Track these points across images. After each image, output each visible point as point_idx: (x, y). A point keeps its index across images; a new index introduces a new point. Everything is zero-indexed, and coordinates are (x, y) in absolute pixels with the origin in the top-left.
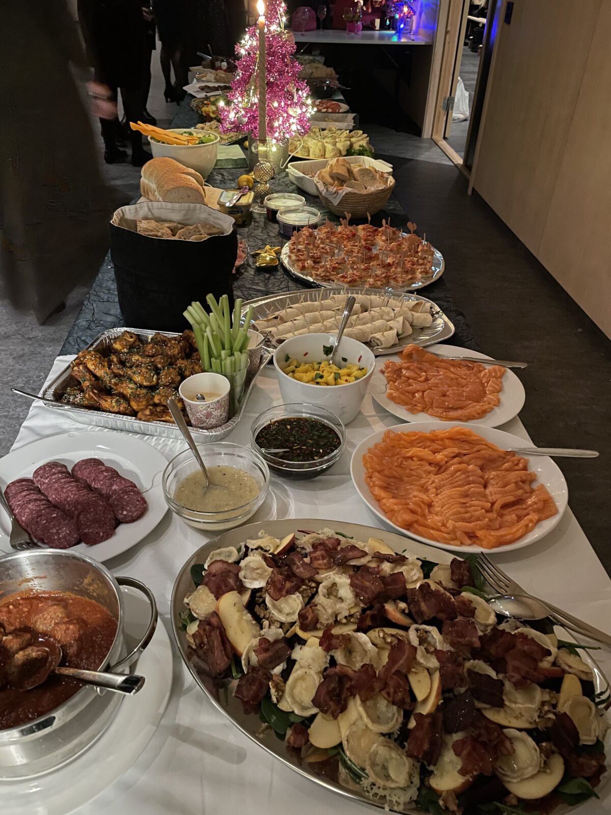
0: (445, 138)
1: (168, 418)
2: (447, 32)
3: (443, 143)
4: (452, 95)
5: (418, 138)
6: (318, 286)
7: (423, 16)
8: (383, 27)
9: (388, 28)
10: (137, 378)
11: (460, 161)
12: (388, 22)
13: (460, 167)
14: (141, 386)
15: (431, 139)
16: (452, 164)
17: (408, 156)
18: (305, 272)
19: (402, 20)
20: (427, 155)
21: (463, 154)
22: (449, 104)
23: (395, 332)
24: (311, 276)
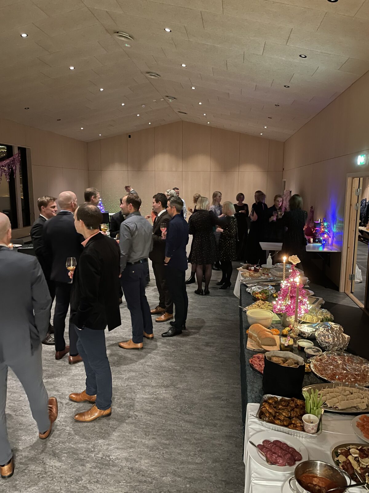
0: (352, 292)
1: (298, 429)
2: (348, 248)
3: (351, 295)
4: (353, 274)
5: (337, 292)
6: (330, 382)
7: (334, 238)
8: (314, 241)
9: (317, 242)
10: (284, 414)
11: (363, 306)
12: (317, 241)
13: (363, 309)
14: (286, 417)
15: (345, 292)
16: (358, 307)
17: (334, 302)
18: (323, 376)
19: (324, 240)
20: (344, 302)
21: (364, 302)
22: (352, 277)
23: (365, 404)
24: (326, 377)
